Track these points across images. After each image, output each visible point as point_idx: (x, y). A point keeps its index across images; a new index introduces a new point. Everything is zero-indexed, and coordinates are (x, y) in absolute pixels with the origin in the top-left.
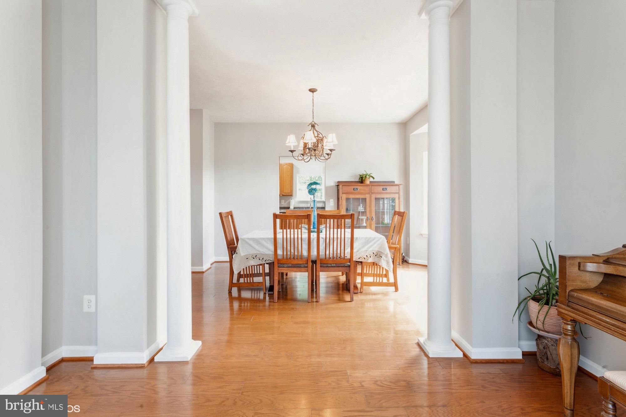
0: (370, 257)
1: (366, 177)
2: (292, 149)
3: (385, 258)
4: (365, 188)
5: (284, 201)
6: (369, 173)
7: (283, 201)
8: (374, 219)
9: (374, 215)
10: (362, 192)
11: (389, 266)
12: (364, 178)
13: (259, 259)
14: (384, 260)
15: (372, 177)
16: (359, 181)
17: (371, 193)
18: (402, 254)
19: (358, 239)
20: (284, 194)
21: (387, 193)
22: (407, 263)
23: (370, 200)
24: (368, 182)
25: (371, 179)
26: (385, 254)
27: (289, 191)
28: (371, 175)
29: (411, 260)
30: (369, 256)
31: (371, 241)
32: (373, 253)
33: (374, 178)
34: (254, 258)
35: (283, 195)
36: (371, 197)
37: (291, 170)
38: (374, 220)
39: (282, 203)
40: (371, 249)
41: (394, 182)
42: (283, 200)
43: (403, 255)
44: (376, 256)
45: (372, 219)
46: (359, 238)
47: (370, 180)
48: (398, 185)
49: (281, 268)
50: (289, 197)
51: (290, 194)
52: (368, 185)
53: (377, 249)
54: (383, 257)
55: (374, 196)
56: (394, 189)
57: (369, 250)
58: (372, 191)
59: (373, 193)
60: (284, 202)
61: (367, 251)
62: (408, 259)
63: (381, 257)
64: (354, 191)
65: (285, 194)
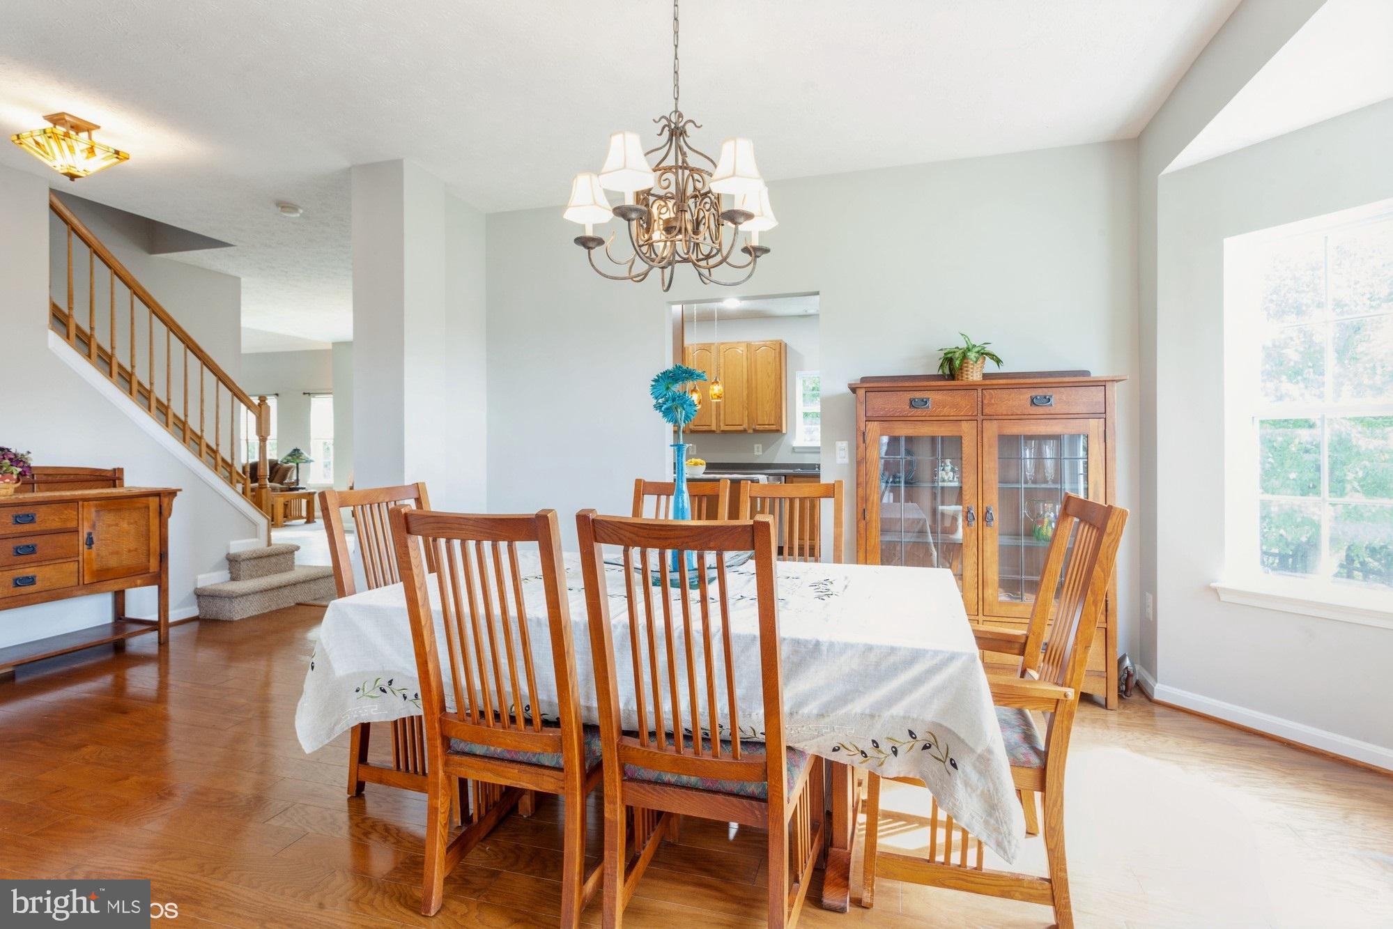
0: (895, 753)
1: (964, 356)
2: (589, 233)
3: (974, 776)
4: (958, 397)
5: (761, 445)
6: (977, 341)
7: (758, 448)
8: (996, 516)
9: (993, 500)
10: (946, 411)
11: (997, 830)
12: (957, 363)
13: (405, 698)
14: (966, 784)
15: (993, 357)
16: (940, 373)
17: (981, 416)
18: (1121, 661)
19: (824, 648)
20: (758, 427)
21: (1053, 417)
22: (1143, 699)
23: (980, 443)
24: (974, 374)
25: (990, 367)
26: (979, 751)
27: (773, 419)
28: (988, 349)
29: (1161, 691)
30: (886, 747)
31: (894, 670)
32: (911, 733)
33: (998, 361)
34: (384, 691)
35: (755, 431)
36: (980, 433)
37: (778, 359)
38: (996, 523)
39: (756, 453)
40: (898, 710)
41: (1086, 373)
42: (758, 443)
43: (1127, 662)
44: (925, 748)
45: (984, 519)
46: (832, 645)
47: (986, 371)
48: (1102, 384)
49: (457, 758)
50: (772, 435)
51: (774, 427)
52: (972, 387)
53: (930, 715)
54: (966, 765)
55: (991, 430)
56: (1086, 399)
57: (887, 714)
58: (986, 411)
59: (990, 418)
60: (761, 449)
61: (872, 716)
62: (1150, 681)
63: (955, 766)
64: (913, 411)
65: (761, 428)
